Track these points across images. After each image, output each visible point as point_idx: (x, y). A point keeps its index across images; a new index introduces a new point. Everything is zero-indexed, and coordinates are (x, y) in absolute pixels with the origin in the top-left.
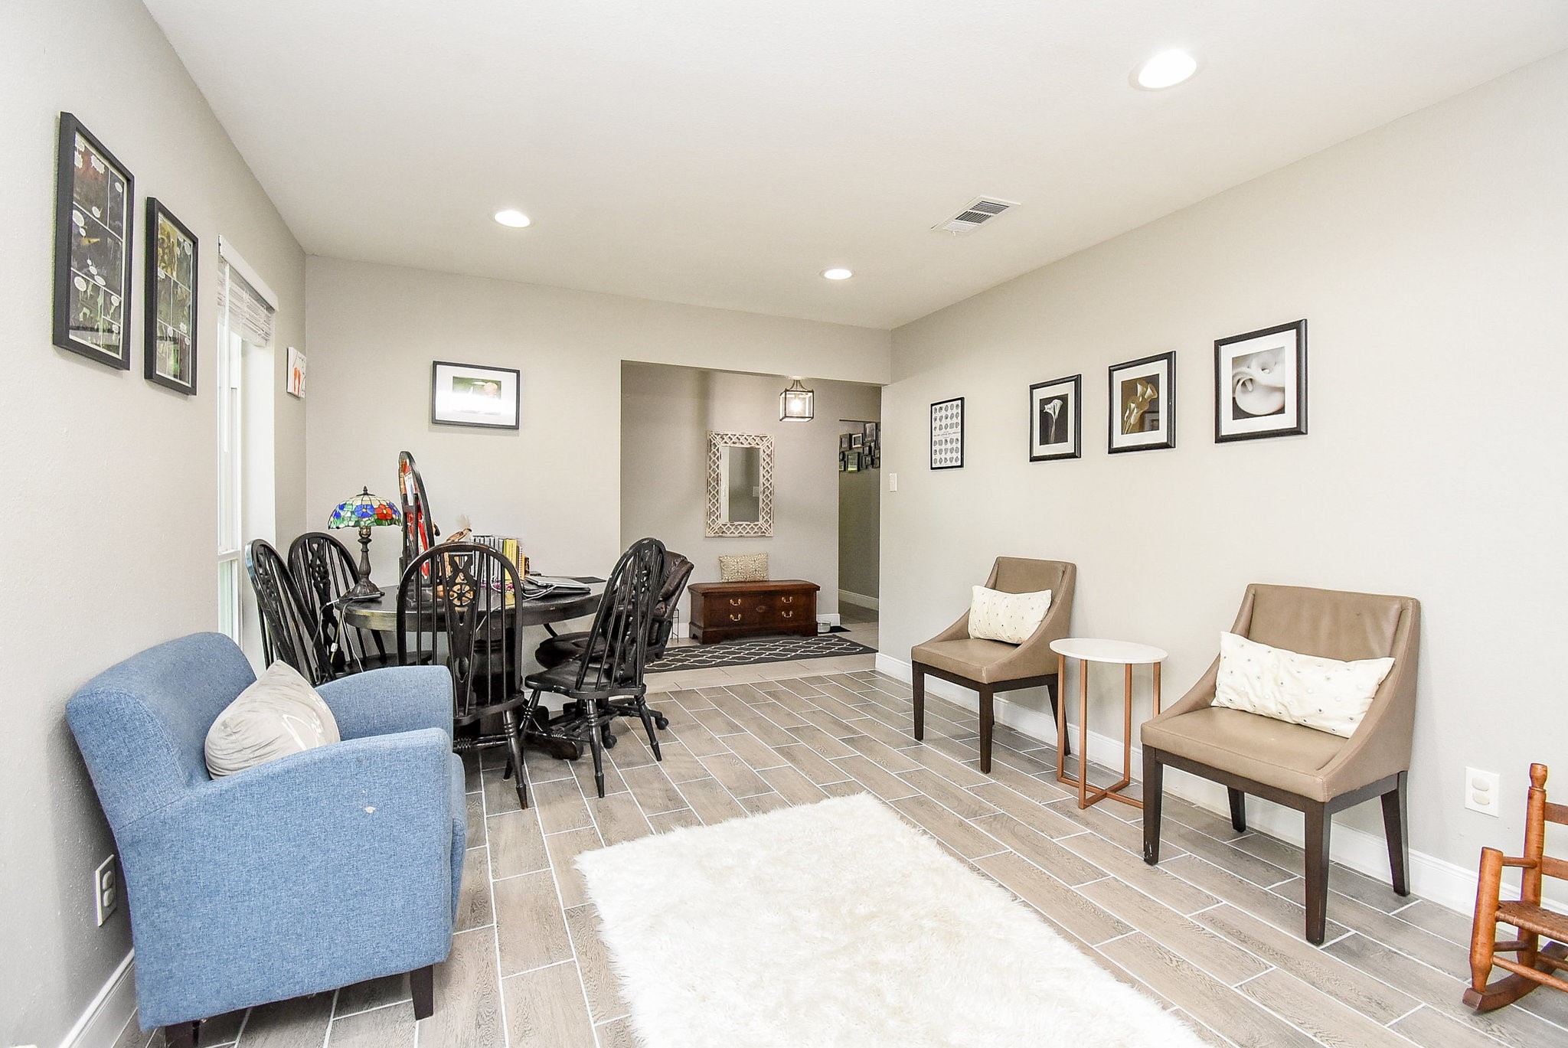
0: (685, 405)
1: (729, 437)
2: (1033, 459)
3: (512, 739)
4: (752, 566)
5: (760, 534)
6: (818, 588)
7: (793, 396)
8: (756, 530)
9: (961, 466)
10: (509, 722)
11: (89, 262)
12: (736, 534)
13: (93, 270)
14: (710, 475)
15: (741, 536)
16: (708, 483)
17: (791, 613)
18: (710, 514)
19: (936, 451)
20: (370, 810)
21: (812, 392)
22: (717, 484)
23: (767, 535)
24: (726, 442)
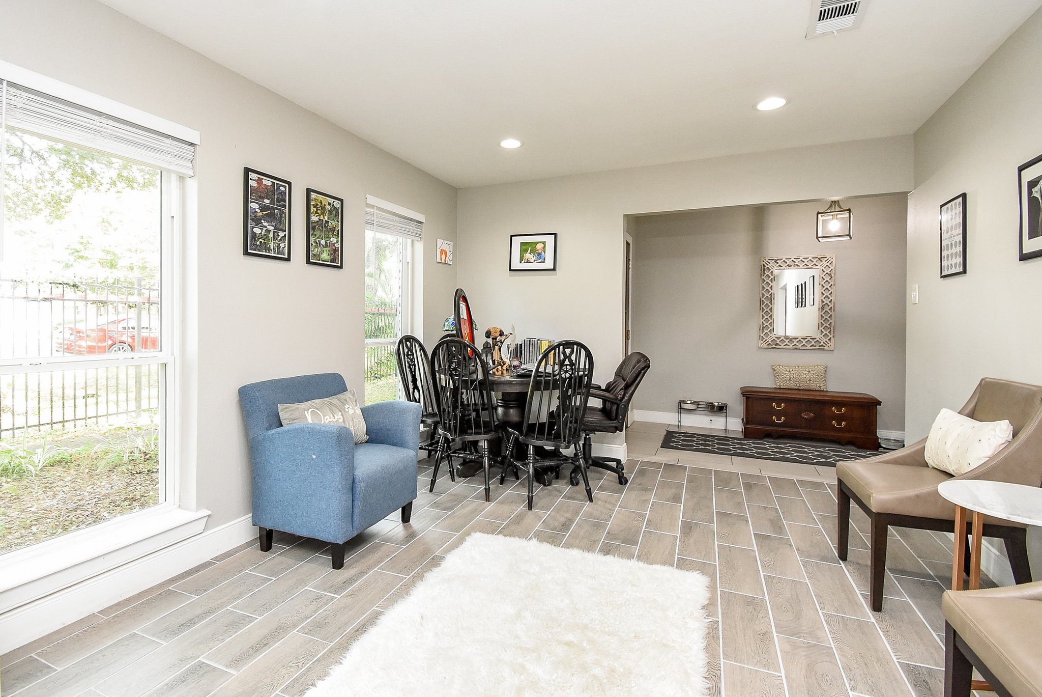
0: (741, 238)
1: (784, 261)
2: (1024, 257)
3: (486, 458)
4: (806, 376)
5: (817, 347)
6: (879, 403)
7: (831, 217)
8: (813, 343)
9: (964, 272)
10: (486, 447)
11: (262, 221)
12: (791, 346)
13: (266, 224)
14: (763, 295)
15: (796, 349)
16: (761, 302)
17: (843, 423)
18: (762, 328)
19: (944, 256)
20: (314, 457)
21: (849, 210)
22: (771, 302)
23: (826, 348)
24: (780, 266)
